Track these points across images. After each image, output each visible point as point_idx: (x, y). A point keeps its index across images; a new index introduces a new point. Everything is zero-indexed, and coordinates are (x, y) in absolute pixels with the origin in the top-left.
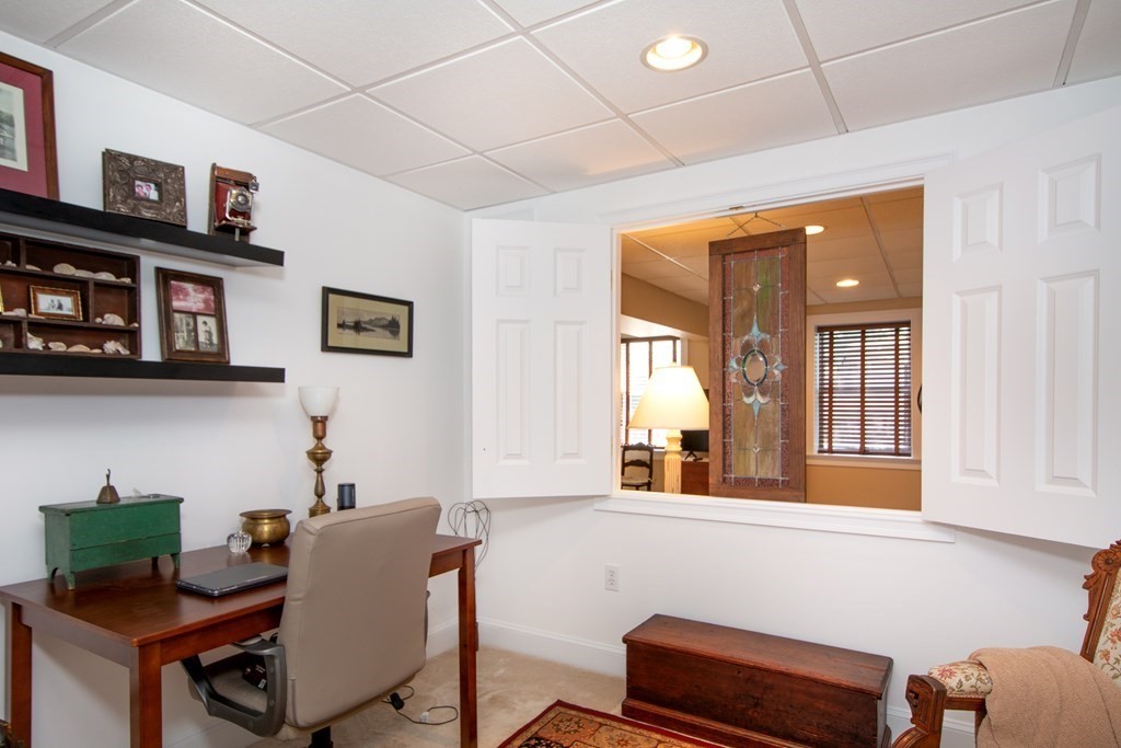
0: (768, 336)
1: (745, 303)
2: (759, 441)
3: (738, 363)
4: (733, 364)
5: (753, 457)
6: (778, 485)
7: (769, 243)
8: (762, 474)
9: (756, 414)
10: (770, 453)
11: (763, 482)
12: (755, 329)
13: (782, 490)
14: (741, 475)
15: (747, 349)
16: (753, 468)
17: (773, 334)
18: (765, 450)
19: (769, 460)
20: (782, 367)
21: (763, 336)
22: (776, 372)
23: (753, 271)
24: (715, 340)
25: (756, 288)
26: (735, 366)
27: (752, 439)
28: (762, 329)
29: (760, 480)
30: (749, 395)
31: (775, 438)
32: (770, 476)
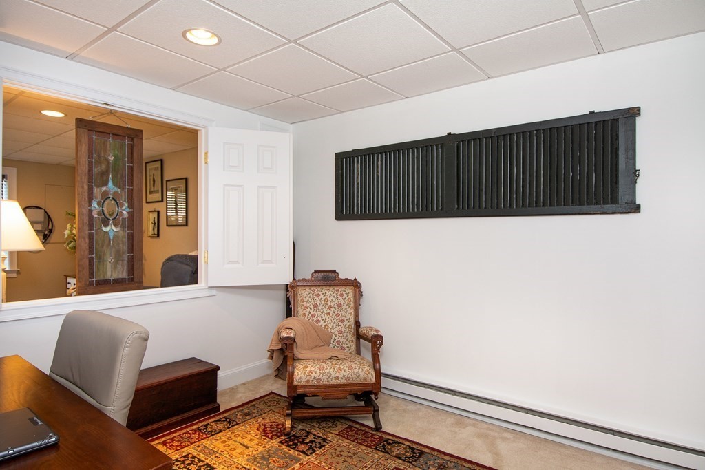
0: (119, 190)
1: (103, 167)
2: (113, 255)
3: (98, 204)
4: (95, 204)
5: (109, 266)
6: (125, 281)
7: (121, 132)
8: (115, 276)
9: (111, 238)
10: (120, 263)
11: (117, 281)
12: (110, 184)
13: (128, 284)
14: (101, 278)
15: (105, 197)
16: (109, 273)
17: (123, 189)
18: (117, 262)
19: (119, 266)
20: (128, 210)
21: (116, 189)
22: (124, 212)
23: (108, 146)
24: (82, 187)
25: (111, 158)
26: (96, 206)
27: (108, 254)
28: (115, 185)
29: (113, 280)
30: (106, 225)
31: (124, 253)
32: (120, 276)
